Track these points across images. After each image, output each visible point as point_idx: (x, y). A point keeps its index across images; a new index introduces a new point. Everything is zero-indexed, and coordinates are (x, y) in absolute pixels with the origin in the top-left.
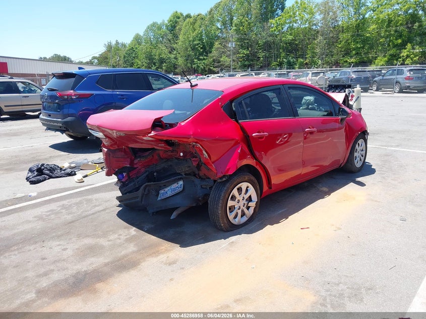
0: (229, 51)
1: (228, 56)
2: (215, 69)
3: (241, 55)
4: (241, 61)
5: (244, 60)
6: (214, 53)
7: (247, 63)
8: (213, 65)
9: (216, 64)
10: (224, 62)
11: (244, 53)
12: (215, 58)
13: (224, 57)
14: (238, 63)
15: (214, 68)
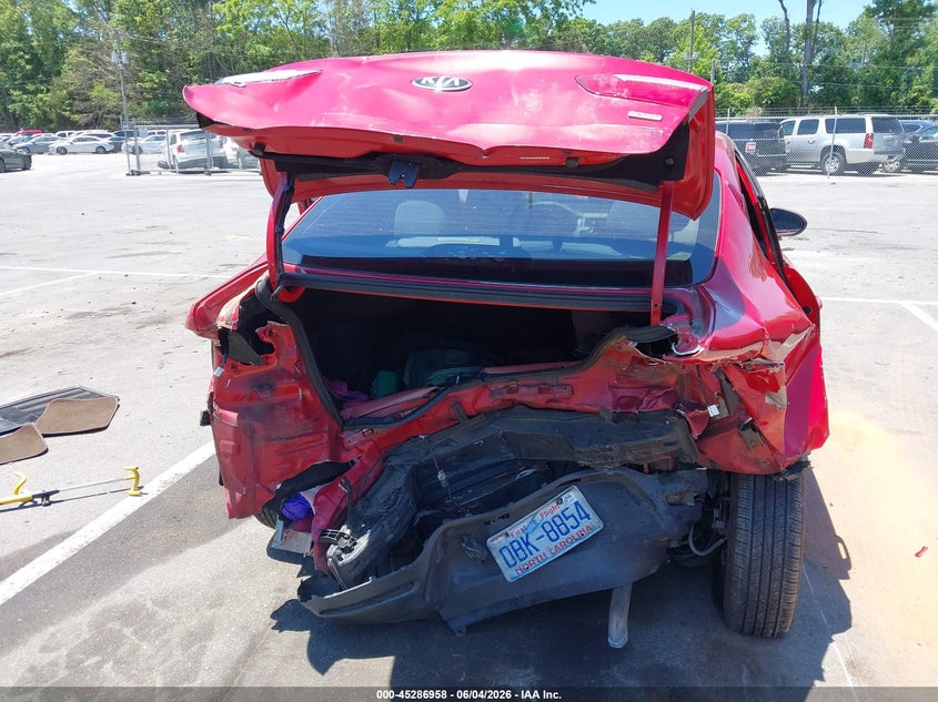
0: (113, 73)
1: (111, 85)
2: (76, 117)
3: (148, 85)
4: (149, 100)
5: (155, 97)
6: (70, 77)
7: (163, 103)
8: (70, 105)
9: (79, 105)
10: (102, 99)
11: (152, 81)
12: (72, 88)
13: (98, 87)
14: (139, 104)
15: (73, 113)
